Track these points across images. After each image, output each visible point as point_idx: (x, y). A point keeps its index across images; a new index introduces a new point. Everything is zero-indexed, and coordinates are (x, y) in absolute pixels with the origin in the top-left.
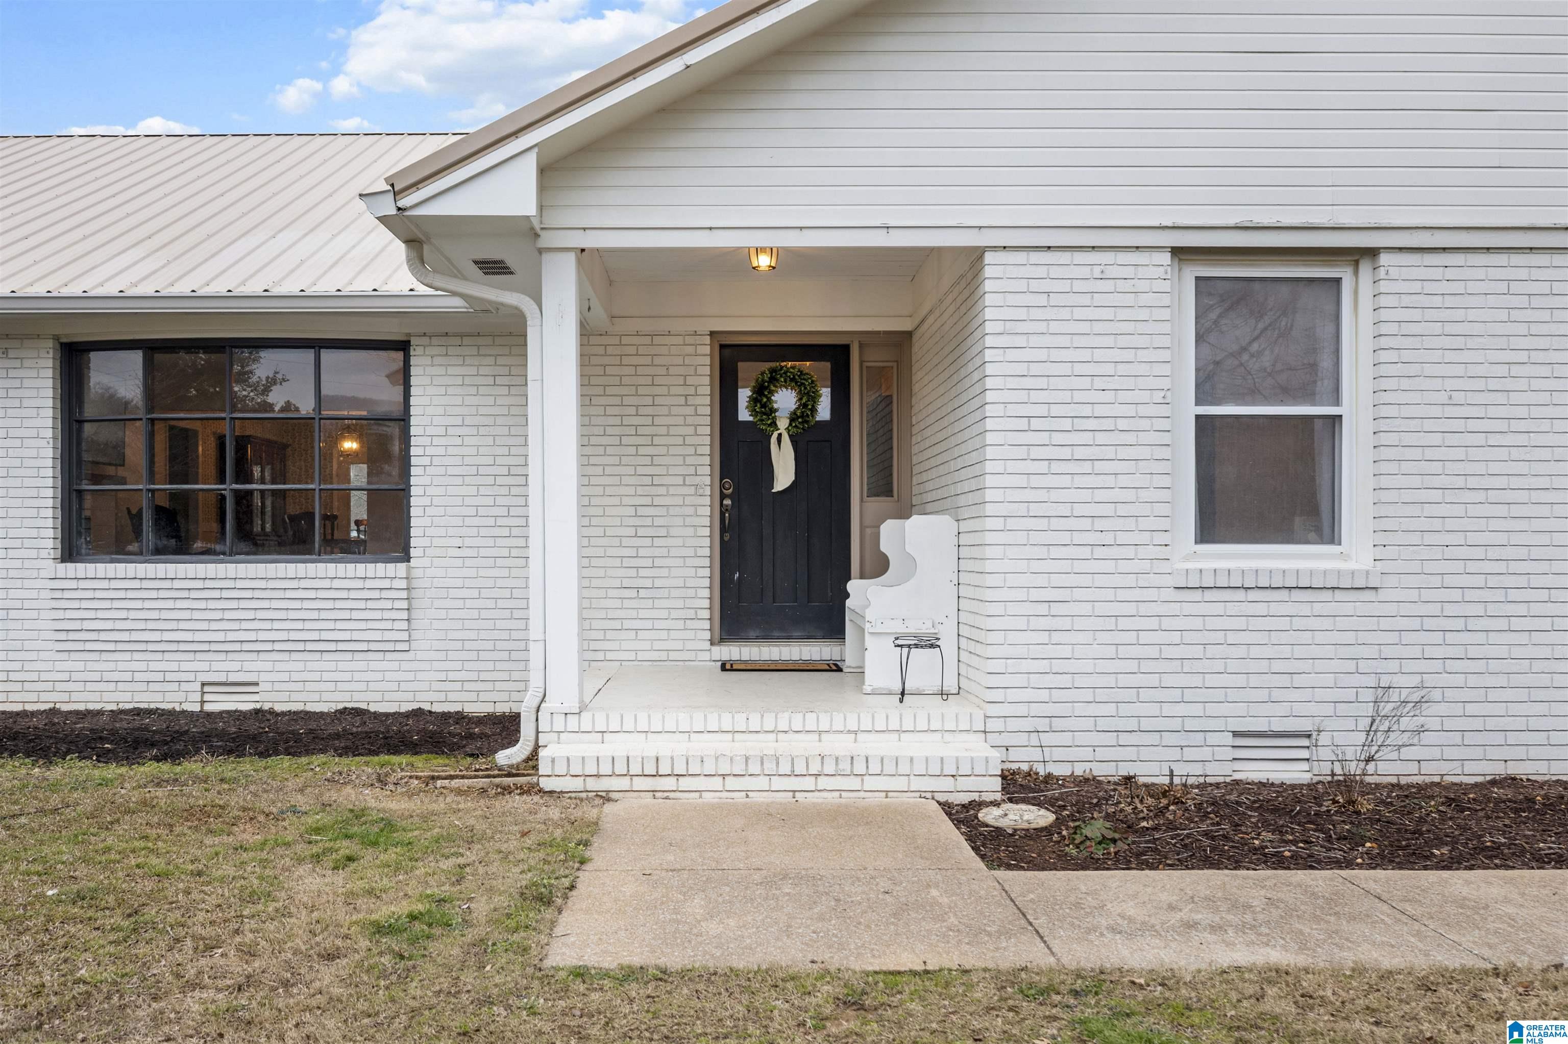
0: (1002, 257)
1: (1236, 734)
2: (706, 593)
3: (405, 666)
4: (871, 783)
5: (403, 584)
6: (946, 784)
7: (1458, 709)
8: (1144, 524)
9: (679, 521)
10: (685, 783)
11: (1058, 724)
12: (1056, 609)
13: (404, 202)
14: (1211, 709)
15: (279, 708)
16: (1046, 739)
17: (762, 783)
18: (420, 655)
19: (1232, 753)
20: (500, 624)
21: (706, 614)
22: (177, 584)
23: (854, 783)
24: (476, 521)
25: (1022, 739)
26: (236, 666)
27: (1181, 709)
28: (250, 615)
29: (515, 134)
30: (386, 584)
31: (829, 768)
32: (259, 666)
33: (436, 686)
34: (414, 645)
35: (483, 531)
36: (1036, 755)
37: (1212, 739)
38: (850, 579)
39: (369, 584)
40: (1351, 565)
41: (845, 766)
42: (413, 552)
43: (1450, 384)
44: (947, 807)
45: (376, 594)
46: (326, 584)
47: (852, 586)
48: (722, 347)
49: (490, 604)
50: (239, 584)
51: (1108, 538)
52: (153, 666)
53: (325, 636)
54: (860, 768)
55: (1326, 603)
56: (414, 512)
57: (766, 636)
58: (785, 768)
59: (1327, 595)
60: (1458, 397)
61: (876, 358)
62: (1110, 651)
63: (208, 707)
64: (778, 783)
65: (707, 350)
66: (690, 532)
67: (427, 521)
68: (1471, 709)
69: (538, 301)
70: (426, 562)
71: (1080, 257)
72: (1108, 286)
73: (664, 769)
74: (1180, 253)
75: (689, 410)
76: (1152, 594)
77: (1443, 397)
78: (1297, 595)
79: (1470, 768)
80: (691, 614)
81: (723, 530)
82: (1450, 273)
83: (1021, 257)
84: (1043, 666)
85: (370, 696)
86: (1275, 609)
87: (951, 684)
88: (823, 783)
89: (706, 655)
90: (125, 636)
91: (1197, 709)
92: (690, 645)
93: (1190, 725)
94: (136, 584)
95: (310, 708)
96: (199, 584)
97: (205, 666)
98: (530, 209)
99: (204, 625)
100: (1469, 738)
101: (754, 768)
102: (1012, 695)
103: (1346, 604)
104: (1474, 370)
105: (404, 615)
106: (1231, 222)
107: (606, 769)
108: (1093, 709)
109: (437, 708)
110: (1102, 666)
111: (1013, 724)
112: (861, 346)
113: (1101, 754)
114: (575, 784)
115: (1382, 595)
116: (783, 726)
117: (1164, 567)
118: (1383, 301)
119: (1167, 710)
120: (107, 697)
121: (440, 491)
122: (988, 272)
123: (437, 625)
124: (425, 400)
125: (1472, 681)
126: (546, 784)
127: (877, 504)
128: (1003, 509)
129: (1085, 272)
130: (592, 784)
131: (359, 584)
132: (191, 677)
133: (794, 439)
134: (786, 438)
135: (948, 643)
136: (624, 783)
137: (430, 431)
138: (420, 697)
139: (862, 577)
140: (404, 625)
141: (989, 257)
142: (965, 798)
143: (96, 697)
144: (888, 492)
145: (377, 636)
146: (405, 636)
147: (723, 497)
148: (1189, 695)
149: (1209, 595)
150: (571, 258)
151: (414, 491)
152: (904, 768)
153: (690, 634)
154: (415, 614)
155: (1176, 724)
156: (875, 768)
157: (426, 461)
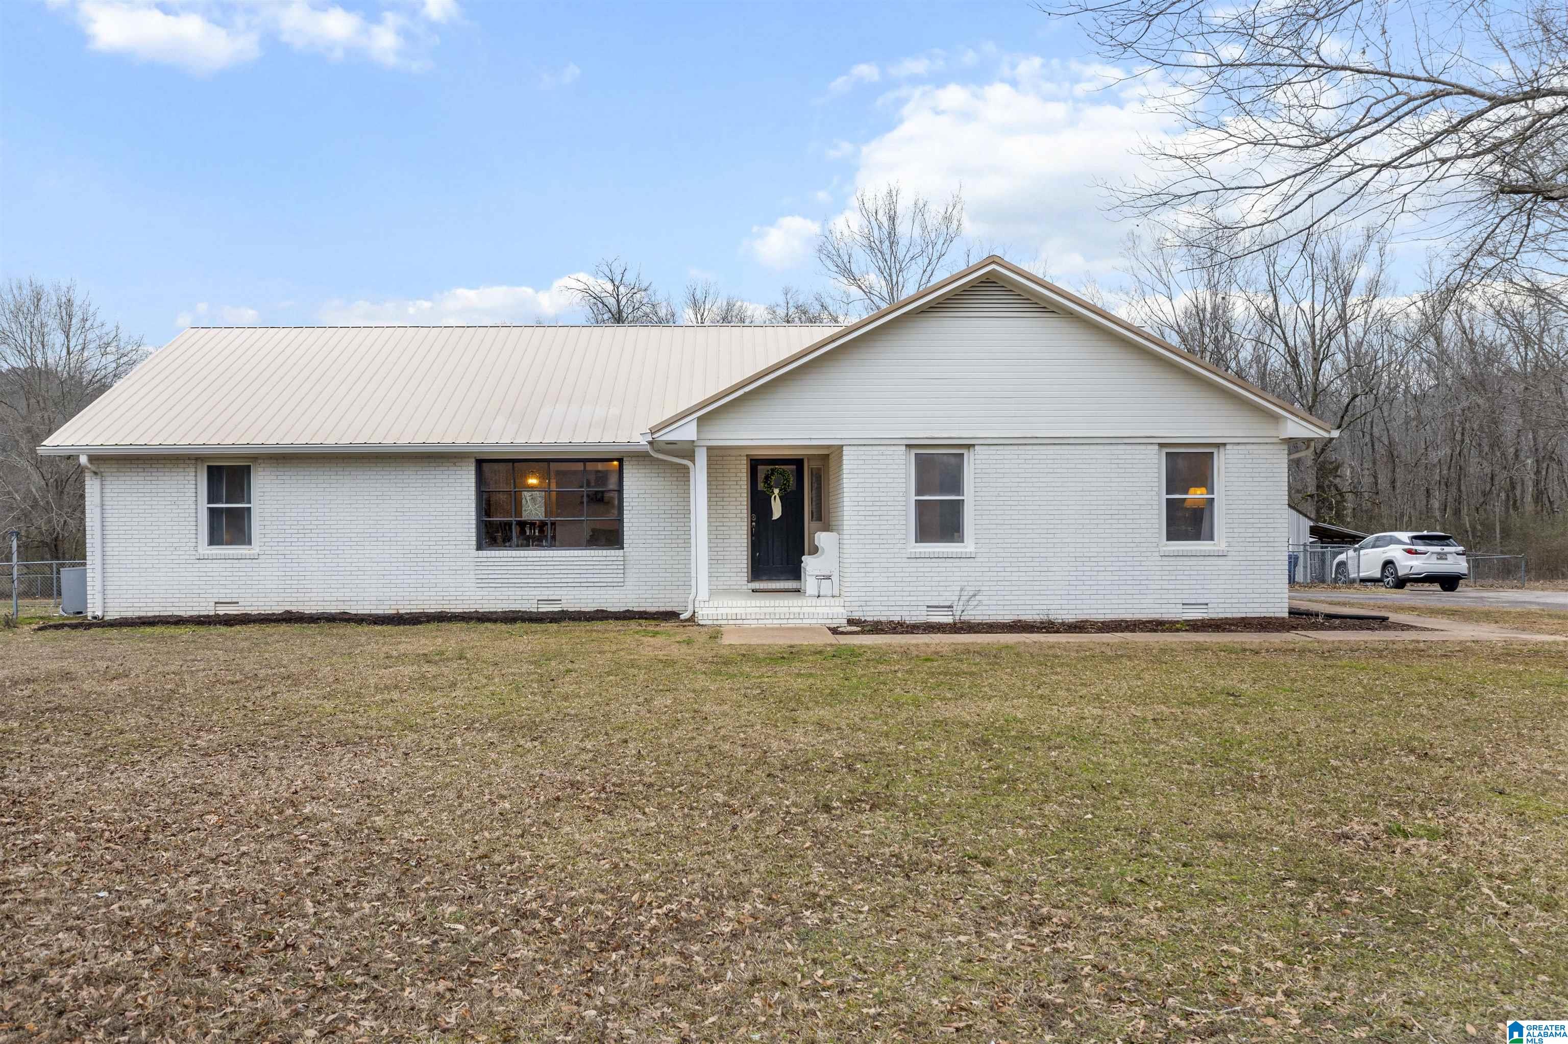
0: (849, 448)
1: (928, 607)
2: (746, 562)
3: (622, 592)
4: (805, 621)
5: (622, 559)
6: (829, 621)
7: (1002, 598)
8: (897, 537)
9: (734, 532)
10: (745, 622)
11: (868, 604)
12: (868, 565)
13: (655, 436)
14: (920, 598)
15: (570, 610)
16: (865, 608)
17: (770, 621)
18: (628, 588)
19: (926, 613)
20: (661, 575)
21: (746, 570)
22: (529, 559)
23: (800, 621)
24: (651, 533)
25: (857, 609)
26: (552, 593)
27: (909, 598)
28: (545, 572)
29: (690, 414)
30: (615, 559)
31: (792, 617)
32: (561, 593)
33: (635, 600)
34: (626, 584)
35: (654, 537)
36: (861, 614)
37: (920, 608)
38: (804, 554)
39: (608, 559)
40: (968, 550)
41: (797, 616)
42: (625, 546)
43: (999, 489)
44: (829, 629)
45: (610, 563)
46: (590, 559)
47: (803, 558)
48: (751, 460)
49: (657, 566)
50: (555, 559)
51: (885, 542)
52: (517, 593)
53: (589, 580)
54: (801, 616)
55: (957, 562)
56: (625, 529)
57: (770, 579)
58: (777, 617)
59: (958, 560)
60: (1002, 494)
61: (815, 465)
62: (886, 579)
63: (540, 610)
64: (775, 622)
65: (745, 462)
66: (739, 536)
67: (631, 533)
68: (1006, 598)
69: (693, 461)
70: (630, 550)
71: (875, 448)
72: (884, 457)
73: (739, 617)
74: (909, 446)
75: (738, 487)
76: (899, 560)
77: (996, 494)
78: (948, 560)
79: (1006, 617)
80: (739, 570)
81: (752, 535)
82: (999, 452)
83: (855, 448)
84: (863, 584)
85: (606, 605)
86: (940, 564)
87: (836, 592)
88: (790, 621)
89: (745, 587)
90: (506, 581)
91: (915, 598)
92: (739, 583)
93: (912, 603)
94: (512, 559)
95: (582, 610)
96: (538, 559)
97: (539, 593)
98: (695, 438)
99: (539, 576)
100: (1006, 608)
101: (768, 617)
102: (853, 594)
103: (963, 563)
104: (1006, 485)
105: (622, 571)
106: (925, 436)
107: (720, 617)
108: (881, 599)
109: (635, 609)
110: (883, 584)
111: (854, 604)
112: (808, 459)
113: (883, 613)
114: (710, 622)
115: (976, 560)
116: (777, 605)
117: (904, 551)
118: (977, 462)
119: (905, 599)
120: (498, 606)
121: (636, 520)
122: (844, 453)
123: (635, 575)
124: (629, 483)
125: (1007, 588)
126: (701, 622)
127: (815, 524)
128: (849, 532)
129: (876, 453)
130: (715, 622)
131: (604, 559)
132: (533, 597)
133: (780, 497)
134: (778, 497)
135: (835, 578)
136: (725, 622)
137: (632, 496)
138: (629, 605)
139: (809, 554)
140: (622, 575)
141: (844, 448)
142: (835, 626)
143: (494, 606)
144: (820, 519)
145: (610, 580)
146: (622, 580)
147: (752, 521)
148: (912, 594)
149: (918, 560)
150: (705, 449)
151: (625, 520)
152: (816, 616)
153: (738, 578)
154: (627, 571)
155: (908, 603)
156: (806, 616)
157: (630, 508)
